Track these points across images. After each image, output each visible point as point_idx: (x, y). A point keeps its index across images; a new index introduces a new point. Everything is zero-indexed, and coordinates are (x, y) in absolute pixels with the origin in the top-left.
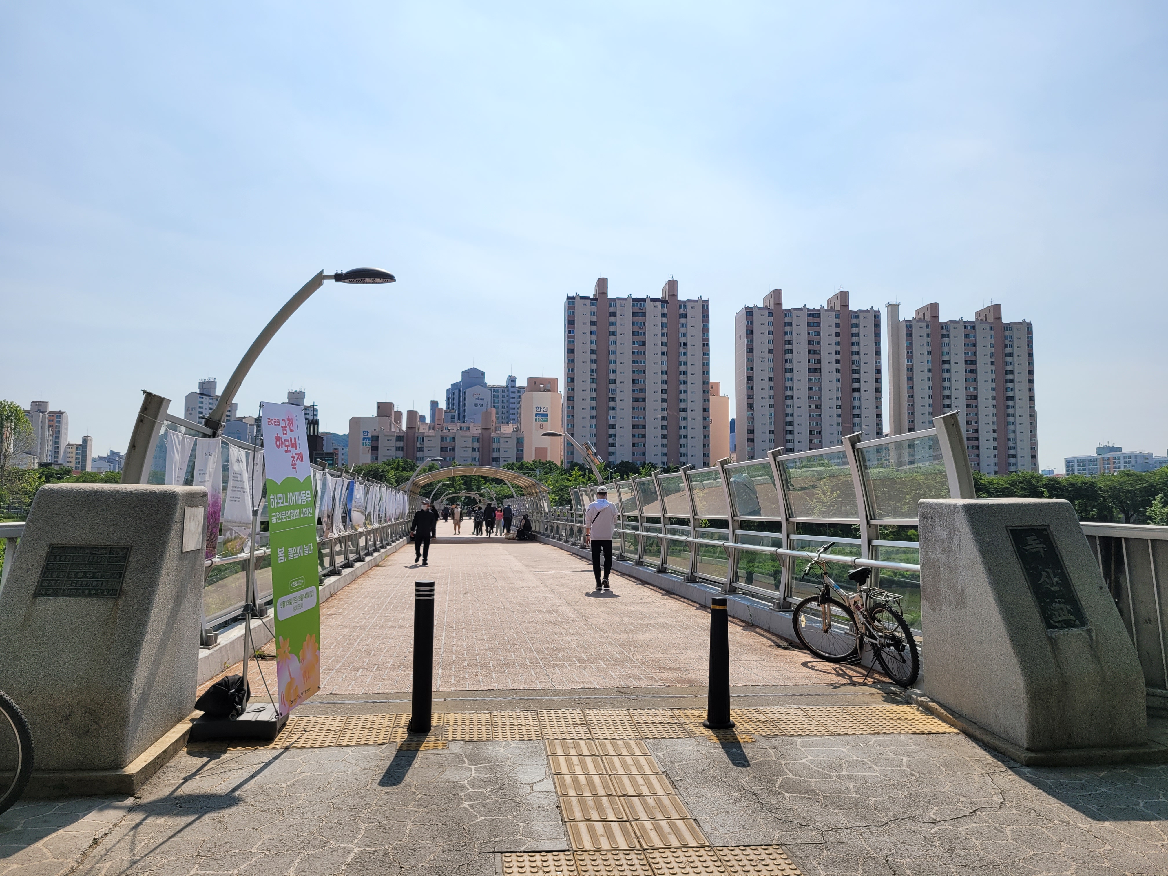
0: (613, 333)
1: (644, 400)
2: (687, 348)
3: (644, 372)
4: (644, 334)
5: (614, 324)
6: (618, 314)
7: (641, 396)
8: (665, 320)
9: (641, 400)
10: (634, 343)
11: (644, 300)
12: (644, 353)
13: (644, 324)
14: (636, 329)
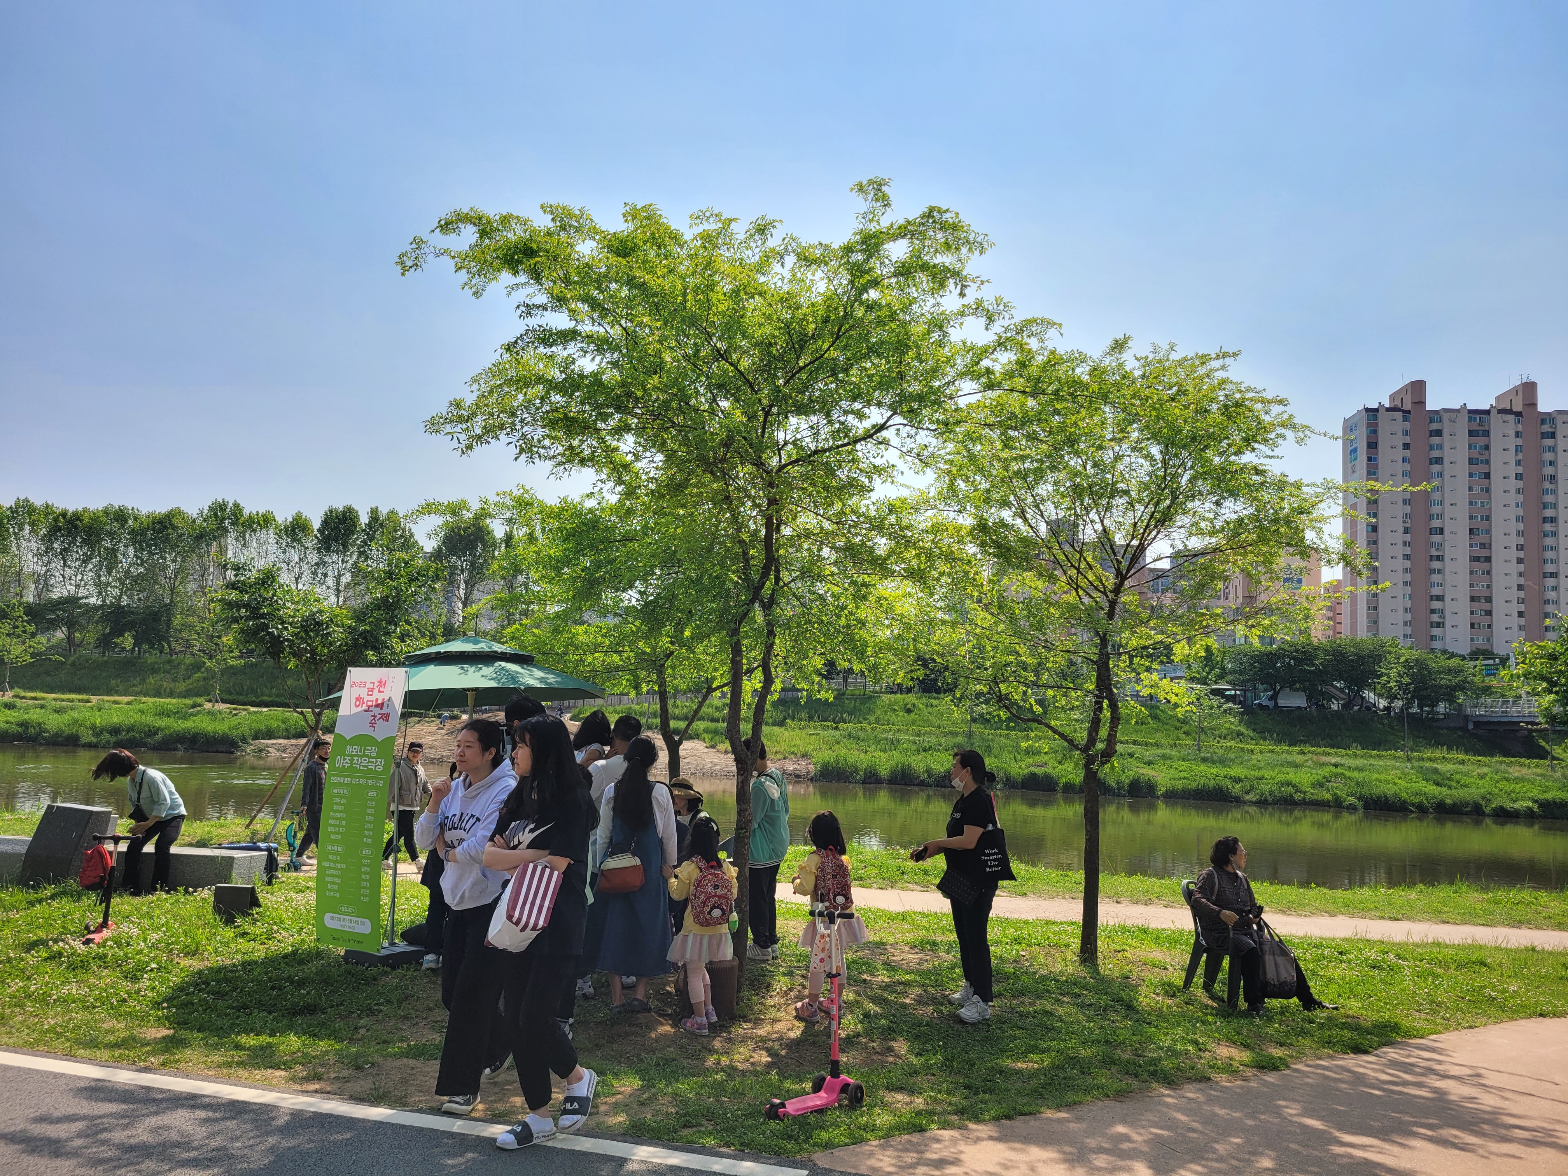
0: (1439, 461)
1: (1488, 559)
2: (1557, 483)
3: (1488, 518)
4: (1487, 462)
5: (1440, 447)
6: (1446, 433)
7: (1484, 553)
8: (1519, 442)
9: (1482, 559)
10: (1471, 475)
11: (1487, 412)
12: (1488, 490)
13: (1487, 447)
14: (1475, 454)
